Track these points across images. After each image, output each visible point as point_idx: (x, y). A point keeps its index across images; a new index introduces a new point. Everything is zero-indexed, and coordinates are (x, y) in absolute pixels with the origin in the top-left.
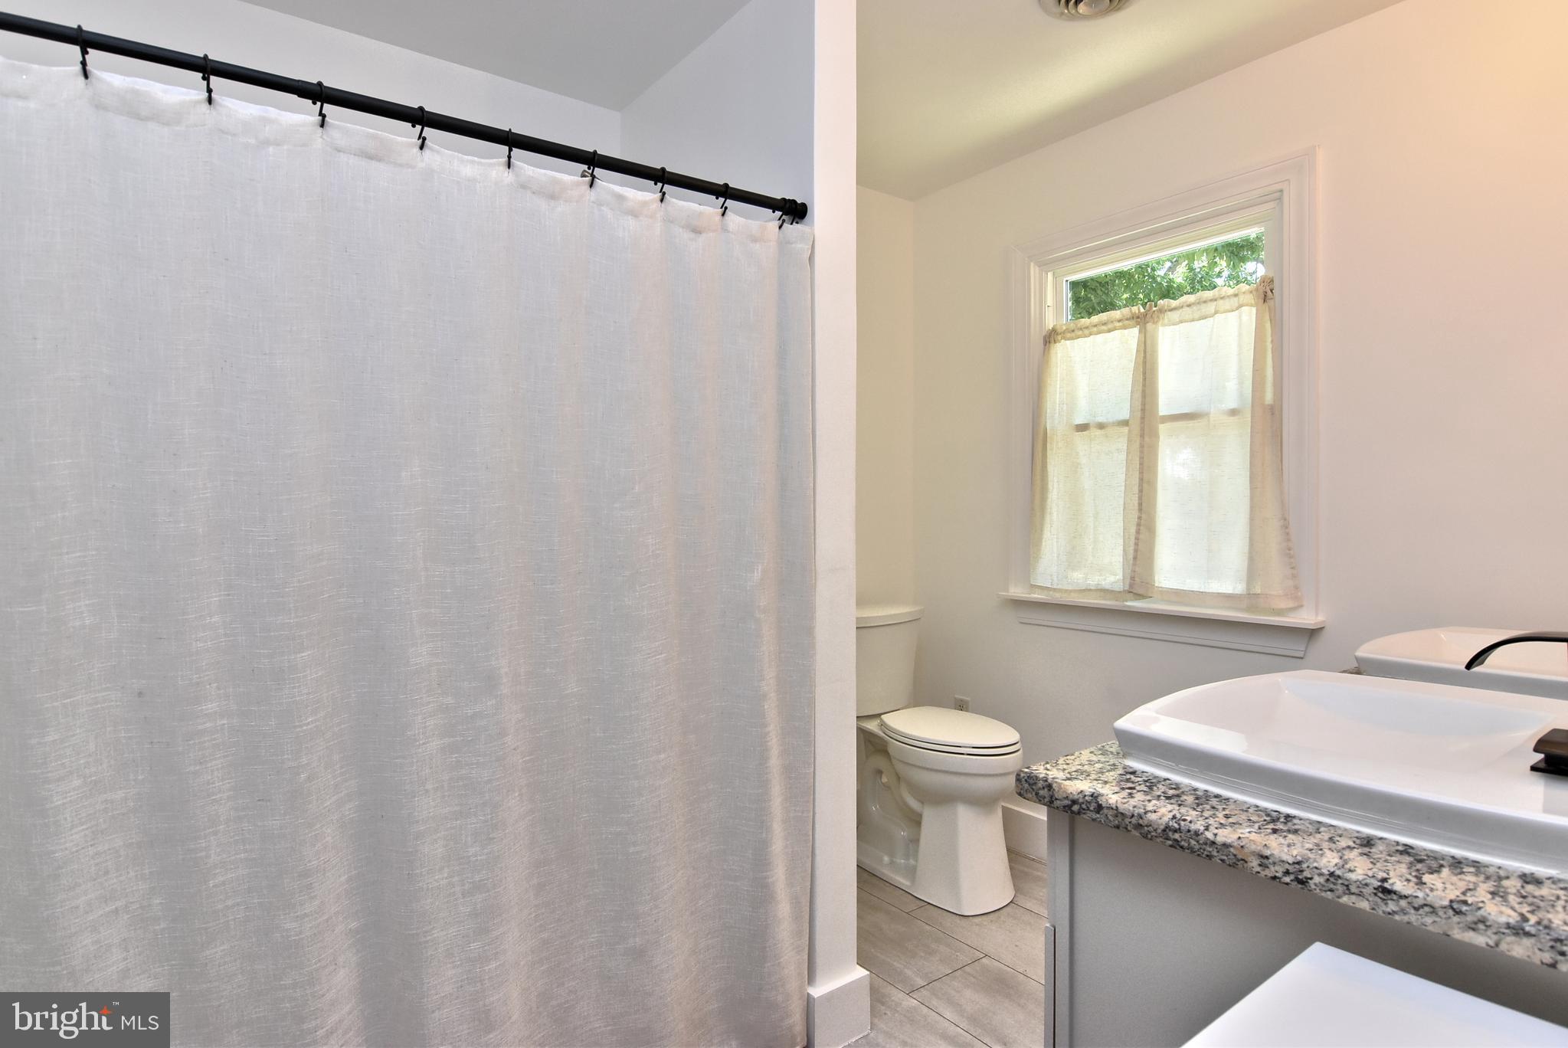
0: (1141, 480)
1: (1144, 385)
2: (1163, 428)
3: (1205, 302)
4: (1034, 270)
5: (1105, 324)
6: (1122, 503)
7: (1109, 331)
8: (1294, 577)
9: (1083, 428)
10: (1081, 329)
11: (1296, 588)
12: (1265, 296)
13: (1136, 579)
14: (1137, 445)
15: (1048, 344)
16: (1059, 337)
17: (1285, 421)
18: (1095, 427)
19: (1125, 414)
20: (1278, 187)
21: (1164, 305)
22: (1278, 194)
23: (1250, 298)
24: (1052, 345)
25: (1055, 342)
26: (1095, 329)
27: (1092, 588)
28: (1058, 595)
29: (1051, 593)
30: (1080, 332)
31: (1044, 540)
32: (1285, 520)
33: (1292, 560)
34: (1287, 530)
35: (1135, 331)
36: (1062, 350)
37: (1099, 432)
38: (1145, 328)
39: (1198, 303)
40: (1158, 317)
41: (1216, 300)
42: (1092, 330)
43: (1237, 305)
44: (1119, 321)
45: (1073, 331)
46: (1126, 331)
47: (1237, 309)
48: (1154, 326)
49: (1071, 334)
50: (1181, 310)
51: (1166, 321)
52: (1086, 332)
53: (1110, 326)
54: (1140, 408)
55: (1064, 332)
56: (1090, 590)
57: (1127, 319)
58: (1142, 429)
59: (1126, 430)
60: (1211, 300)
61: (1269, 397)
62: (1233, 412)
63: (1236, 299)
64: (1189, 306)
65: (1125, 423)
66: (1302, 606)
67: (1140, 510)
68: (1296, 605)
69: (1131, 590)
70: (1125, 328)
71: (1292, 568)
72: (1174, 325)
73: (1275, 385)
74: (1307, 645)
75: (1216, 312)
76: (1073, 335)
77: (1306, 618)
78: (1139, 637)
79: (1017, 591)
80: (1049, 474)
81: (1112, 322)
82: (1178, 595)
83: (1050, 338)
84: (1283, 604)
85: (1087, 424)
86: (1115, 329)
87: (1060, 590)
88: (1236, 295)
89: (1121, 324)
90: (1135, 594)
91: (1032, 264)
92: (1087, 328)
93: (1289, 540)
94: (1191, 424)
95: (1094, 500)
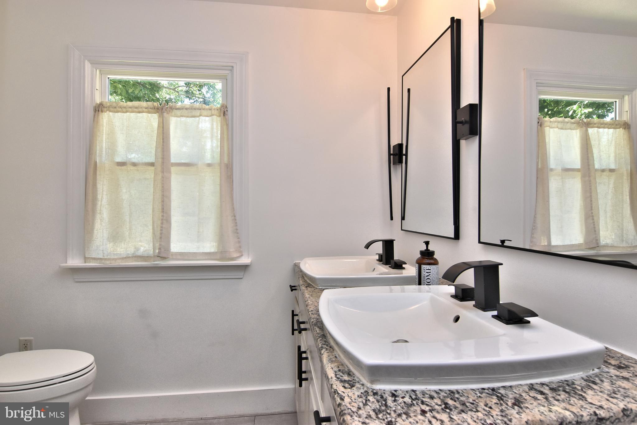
0: (163, 195)
1: (163, 145)
2: (173, 169)
3: (195, 109)
4: (88, 65)
5: (136, 108)
6: (152, 208)
7: (139, 112)
8: (239, 242)
9: (122, 164)
10: (121, 107)
11: (240, 247)
12: (224, 113)
13: (162, 249)
14: (160, 177)
15: (97, 112)
16: (105, 109)
17: (234, 171)
18: (130, 165)
19: (152, 159)
20: (232, 64)
21: (173, 106)
22: (231, 68)
23: (216, 112)
24: (100, 112)
25: (102, 112)
26: (130, 110)
27: (130, 256)
28: (108, 262)
29: (103, 261)
30: (120, 109)
31: (95, 230)
32: (235, 216)
33: (238, 235)
34: (236, 221)
35: (156, 116)
36: (105, 117)
37: (132, 168)
38: (163, 115)
39: (191, 109)
40: (169, 111)
41: (200, 109)
42: (128, 109)
43: (210, 114)
44: (146, 108)
45: (115, 108)
46: (150, 115)
47: (211, 116)
48: (167, 115)
49: (114, 108)
50: (182, 110)
51: (173, 113)
52: (124, 110)
53: (140, 110)
54: (161, 157)
55: (109, 107)
56: (129, 257)
57: (151, 108)
58: (163, 169)
59: (153, 168)
60: (198, 109)
61: (226, 160)
62: (209, 165)
63: (210, 111)
64: (186, 109)
65: (152, 164)
66: (242, 255)
67: (163, 212)
68: (240, 255)
69: (160, 255)
70: (149, 112)
71: (238, 238)
72: (177, 117)
73: (228, 155)
74: (244, 273)
75: (200, 115)
76: (115, 110)
77: (245, 260)
78: (167, 280)
79: (75, 262)
80: (98, 190)
81: (141, 108)
82: (183, 255)
83: (99, 109)
84: (235, 255)
85: (125, 162)
86: (143, 112)
87: (109, 259)
88: (210, 109)
89: (147, 110)
90: (162, 257)
91: (86, 61)
92: (125, 108)
93: (236, 226)
94: (187, 168)
95: (129, 206)
